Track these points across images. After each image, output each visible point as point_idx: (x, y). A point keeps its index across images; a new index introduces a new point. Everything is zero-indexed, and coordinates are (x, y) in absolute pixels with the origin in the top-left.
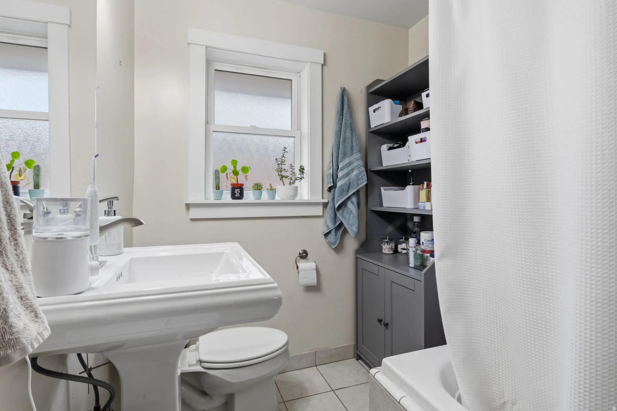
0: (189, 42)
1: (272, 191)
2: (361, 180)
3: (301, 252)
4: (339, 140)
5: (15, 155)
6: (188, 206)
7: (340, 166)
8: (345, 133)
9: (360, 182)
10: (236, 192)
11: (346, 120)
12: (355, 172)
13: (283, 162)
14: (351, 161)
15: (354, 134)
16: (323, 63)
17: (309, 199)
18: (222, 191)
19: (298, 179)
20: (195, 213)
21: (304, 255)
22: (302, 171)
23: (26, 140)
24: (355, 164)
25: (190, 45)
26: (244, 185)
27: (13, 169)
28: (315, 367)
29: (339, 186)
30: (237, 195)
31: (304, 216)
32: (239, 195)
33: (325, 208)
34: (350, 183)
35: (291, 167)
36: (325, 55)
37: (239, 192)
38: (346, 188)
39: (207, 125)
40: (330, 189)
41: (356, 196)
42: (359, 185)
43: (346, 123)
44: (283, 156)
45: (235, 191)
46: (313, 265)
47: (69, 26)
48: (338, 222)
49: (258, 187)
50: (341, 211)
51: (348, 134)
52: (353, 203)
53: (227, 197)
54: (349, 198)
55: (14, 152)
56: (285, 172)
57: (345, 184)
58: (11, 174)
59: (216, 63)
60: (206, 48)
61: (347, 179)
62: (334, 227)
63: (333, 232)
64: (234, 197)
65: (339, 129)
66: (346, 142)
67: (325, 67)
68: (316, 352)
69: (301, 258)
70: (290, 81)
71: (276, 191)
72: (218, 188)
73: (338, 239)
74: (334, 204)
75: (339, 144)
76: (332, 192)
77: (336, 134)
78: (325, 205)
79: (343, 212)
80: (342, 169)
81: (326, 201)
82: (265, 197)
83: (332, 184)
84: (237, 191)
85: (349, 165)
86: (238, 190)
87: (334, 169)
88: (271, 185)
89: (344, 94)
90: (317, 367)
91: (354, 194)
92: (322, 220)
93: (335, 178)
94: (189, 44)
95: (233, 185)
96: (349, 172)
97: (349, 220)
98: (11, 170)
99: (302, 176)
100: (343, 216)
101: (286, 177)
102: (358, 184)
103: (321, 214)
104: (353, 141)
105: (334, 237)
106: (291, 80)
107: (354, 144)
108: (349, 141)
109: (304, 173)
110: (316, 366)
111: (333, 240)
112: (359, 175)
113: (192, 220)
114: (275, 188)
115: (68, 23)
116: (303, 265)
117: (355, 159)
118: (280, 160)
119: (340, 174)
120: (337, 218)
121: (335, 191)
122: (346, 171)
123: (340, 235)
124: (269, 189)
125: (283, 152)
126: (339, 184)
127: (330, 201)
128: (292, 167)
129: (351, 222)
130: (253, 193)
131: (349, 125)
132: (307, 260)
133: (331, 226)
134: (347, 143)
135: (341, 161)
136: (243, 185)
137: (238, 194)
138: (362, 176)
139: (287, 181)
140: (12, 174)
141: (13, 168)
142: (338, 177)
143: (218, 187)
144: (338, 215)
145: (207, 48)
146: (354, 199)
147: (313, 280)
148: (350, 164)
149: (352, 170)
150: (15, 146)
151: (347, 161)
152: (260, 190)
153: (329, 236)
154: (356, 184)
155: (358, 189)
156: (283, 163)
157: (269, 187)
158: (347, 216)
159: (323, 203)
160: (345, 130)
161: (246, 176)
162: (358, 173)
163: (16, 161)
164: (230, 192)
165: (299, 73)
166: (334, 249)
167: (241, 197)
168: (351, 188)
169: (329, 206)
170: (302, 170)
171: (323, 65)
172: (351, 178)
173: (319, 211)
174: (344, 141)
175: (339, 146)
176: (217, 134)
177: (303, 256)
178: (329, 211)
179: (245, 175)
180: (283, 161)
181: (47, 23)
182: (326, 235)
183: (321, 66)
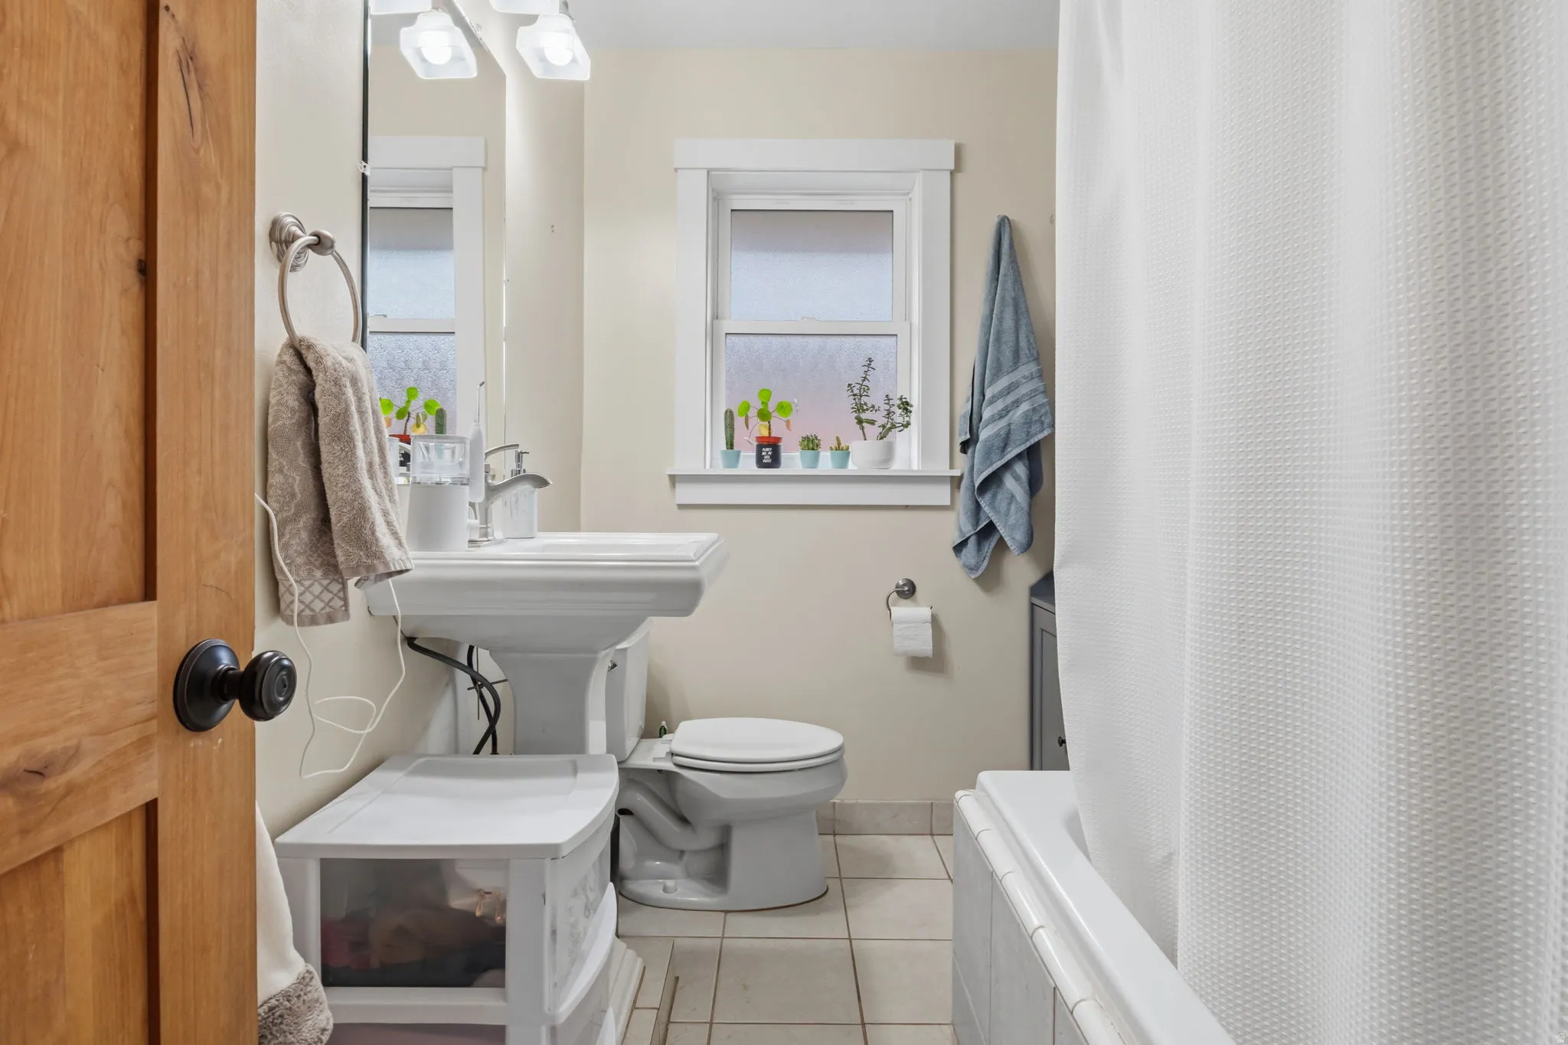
0: (676, 166)
1: (842, 451)
2: (1038, 425)
3: (901, 583)
4: (988, 336)
5: (412, 393)
6: (674, 479)
7: (988, 394)
8: (1000, 320)
9: (1035, 428)
10: (763, 454)
11: (1003, 289)
12: (1025, 407)
13: (864, 390)
14: (1012, 383)
15: (1023, 321)
16: (953, 168)
17: (920, 468)
18: (739, 452)
19: (897, 425)
20: (688, 494)
21: (908, 591)
22: (906, 409)
23: (426, 366)
24: (1024, 390)
25: (679, 171)
26: (783, 440)
27: (409, 416)
28: (929, 837)
29: (984, 437)
30: (767, 460)
31: (907, 506)
32: (769, 461)
33: (956, 490)
34: (1008, 433)
35: (887, 402)
36: (958, 151)
37: (770, 453)
38: (998, 443)
39: (715, 321)
40: (965, 446)
41: (1027, 462)
42: (1032, 436)
43: (1003, 298)
44: (865, 378)
45: (762, 452)
46: (925, 612)
47: (484, 169)
48: (985, 521)
49: (811, 444)
50: (988, 496)
51: (1009, 323)
52: (1017, 478)
53: (748, 464)
54: (1007, 466)
55: (410, 388)
56: (874, 412)
57: (997, 435)
58: (406, 424)
59: (734, 197)
60: (708, 172)
61: (1003, 423)
62: (973, 532)
63: (972, 542)
64: (761, 464)
65: (987, 312)
66: (1003, 340)
67: (959, 176)
68: (932, 803)
69: (901, 597)
70: (890, 214)
71: (849, 453)
72: (729, 447)
73: (985, 558)
74: (973, 482)
75: (988, 347)
76: (970, 451)
77: (983, 325)
78: (956, 482)
79: (994, 496)
80: (991, 402)
81: (957, 473)
82: (826, 463)
83: (968, 436)
84: (767, 452)
85: (1009, 393)
86: (767, 449)
87: (974, 403)
88: (838, 439)
89: (1002, 231)
90: (935, 837)
91: (1019, 456)
92: (950, 517)
93: (974, 421)
94: (676, 170)
95: (759, 439)
96: (1007, 407)
97: (1007, 516)
98: (406, 418)
99: (907, 419)
100: (993, 508)
101: (872, 422)
102: (1029, 435)
103: (948, 503)
104: (1020, 336)
105: (974, 553)
106: (892, 211)
107: (1023, 343)
108: (1008, 338)
109: (911, 412)
110: (932, 835)
111: (972, 562)
112: (1031, 413)
113: (681, 507)
114: (848, 447)
115: (483, 165)
116: (902, 610)
117: (1024, 377)
118: (858, 386)
119: (987, 414)
120: (981, 513)
121: (974, 451)
122: (1000, 405)
123: (990, 550)
124: (833, 447)
125: (866, 369)
126: (984, 435)
127: (966, 475)
128: (889, 400)
129: (1012, 520)
130: (802, 456)
131: (1009, 300)
132: (915, 601)
133: (969, 530)
134: (1005, 342)
135: (991, 383)
136: (779, 439)
137: (769, 457)
138: (1041, 417)
139: (873, 431)
140: (408, 423)
141: (409, 413)
142: (984, 418)
143: (730, 445)
144: (984, 503)
145: (711, 173)
146: (1021, 469)
147: (924, 645)
148: (1010, 389)
149: (1017, 403)
150: (412, 378)
151: (1003, 382)
152: (813, 449)
153: (964, 551)
154: (1024, 435)
155: (1028, 444)
156: (865, 393)
157: (834, 444)
158: (1003, 507)
159: (952, 477)
160: (1001, 312)
161: (788, 422)
162: (1029, 410)
163: (413, 403)
164: (754, 454)
165: (908, 194)
166: (976, 580)
167: (775, 462)
168: (1011, 444)
169: (965, 483)
170: (905, 406)
171: (952, 173)
172: (1012, 421)
173: (941, 495)
174: (998, 339)
175: (988, 350)
176: (733, 338)
177: (904, 591)
178: (963, 496)
179: (786, 419)
180: (866, 388)
181: (452, 169)
182: (959, 548)
183: (949, 173)
